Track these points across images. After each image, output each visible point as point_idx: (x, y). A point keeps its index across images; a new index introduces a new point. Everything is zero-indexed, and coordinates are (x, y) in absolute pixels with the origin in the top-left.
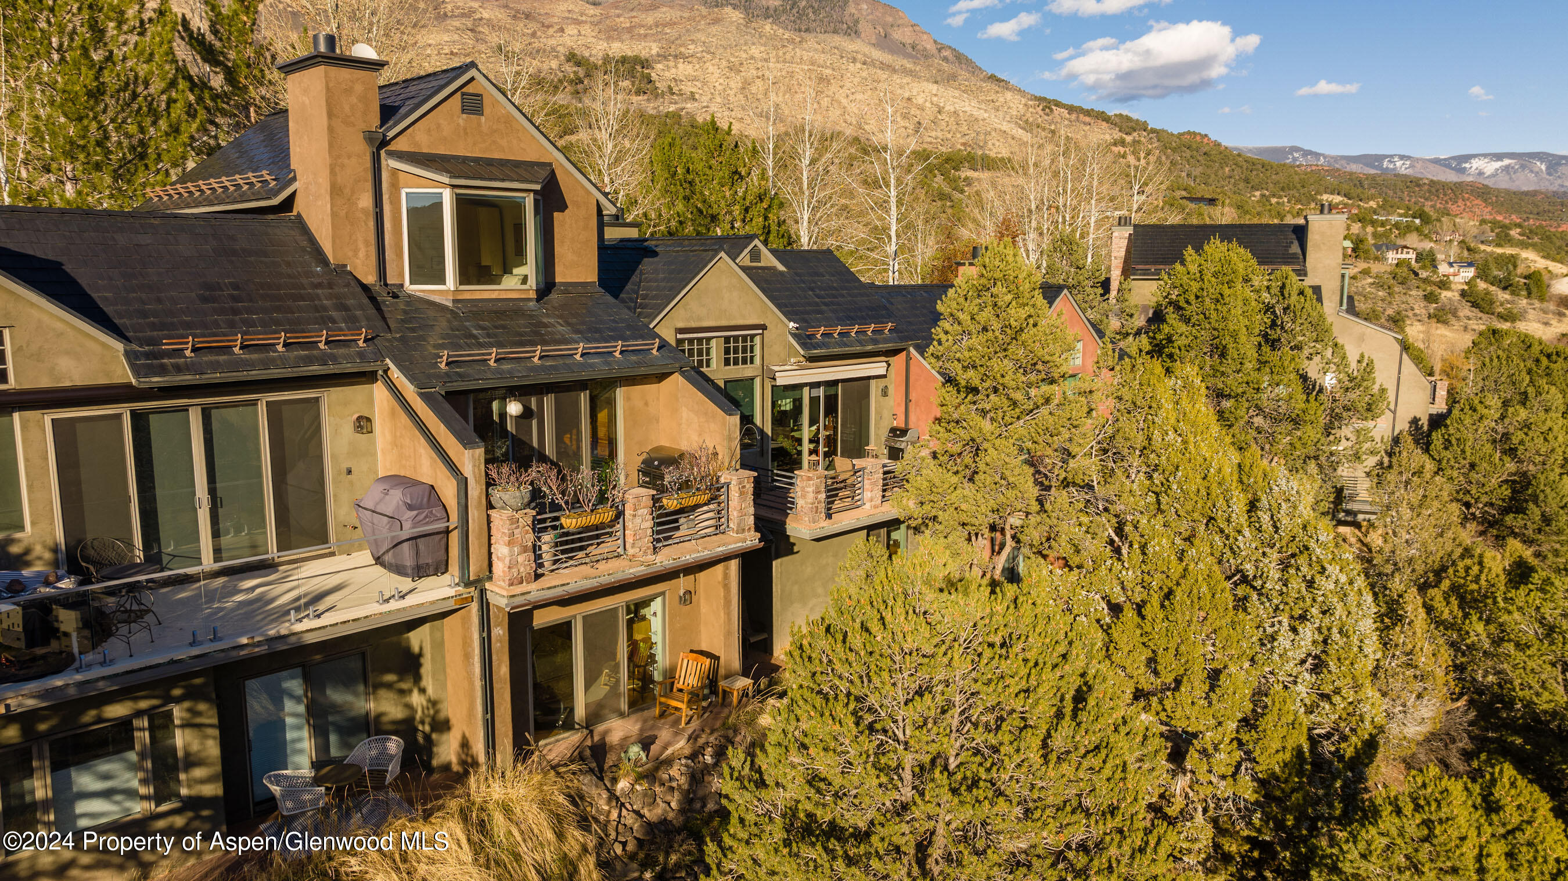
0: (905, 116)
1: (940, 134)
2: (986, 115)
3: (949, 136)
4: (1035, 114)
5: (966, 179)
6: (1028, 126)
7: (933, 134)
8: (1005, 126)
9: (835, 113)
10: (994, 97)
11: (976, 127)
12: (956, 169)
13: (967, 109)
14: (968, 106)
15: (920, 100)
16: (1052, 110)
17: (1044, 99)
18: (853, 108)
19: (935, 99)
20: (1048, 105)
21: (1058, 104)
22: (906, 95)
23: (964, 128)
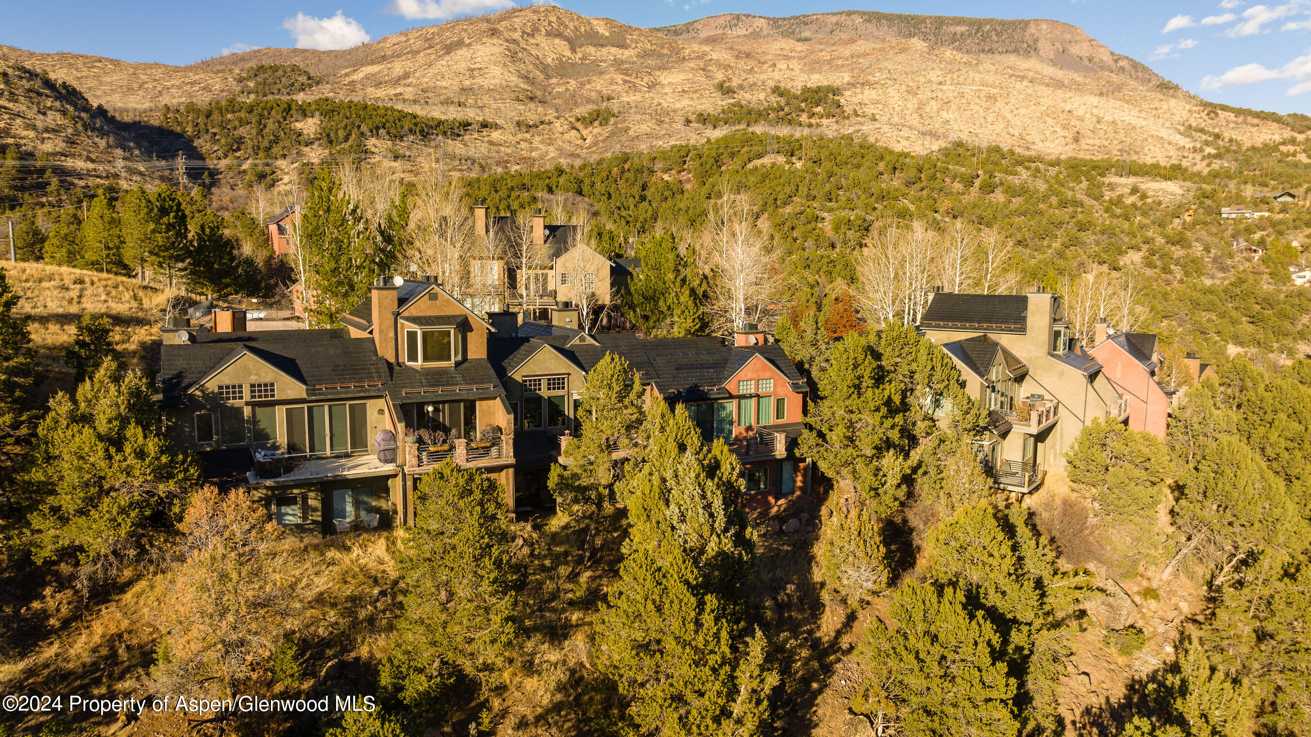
0: (1064, 127)
1: (1097, 142)
2: (1144, 123)
3: (1106, 143)
4: (1199, 119)
5: (1110, 184)
6: (1189, 130)
7: (1091, 142)
8: (1163, 133)
9: (999, 127)
10: (1157, 105)
11: (1133, 134)
12: (1103, 175)
13: (1127, 118)
14: (1127, 115)
15: (1081, 112)
16: (1217, 115)
17: (1211, 104)
18: (1017, 121)
19: (1095, 110)
20: (1212, 109)
21: (1224, 108)
22: (1068, 108)
23: (1121, 136)
